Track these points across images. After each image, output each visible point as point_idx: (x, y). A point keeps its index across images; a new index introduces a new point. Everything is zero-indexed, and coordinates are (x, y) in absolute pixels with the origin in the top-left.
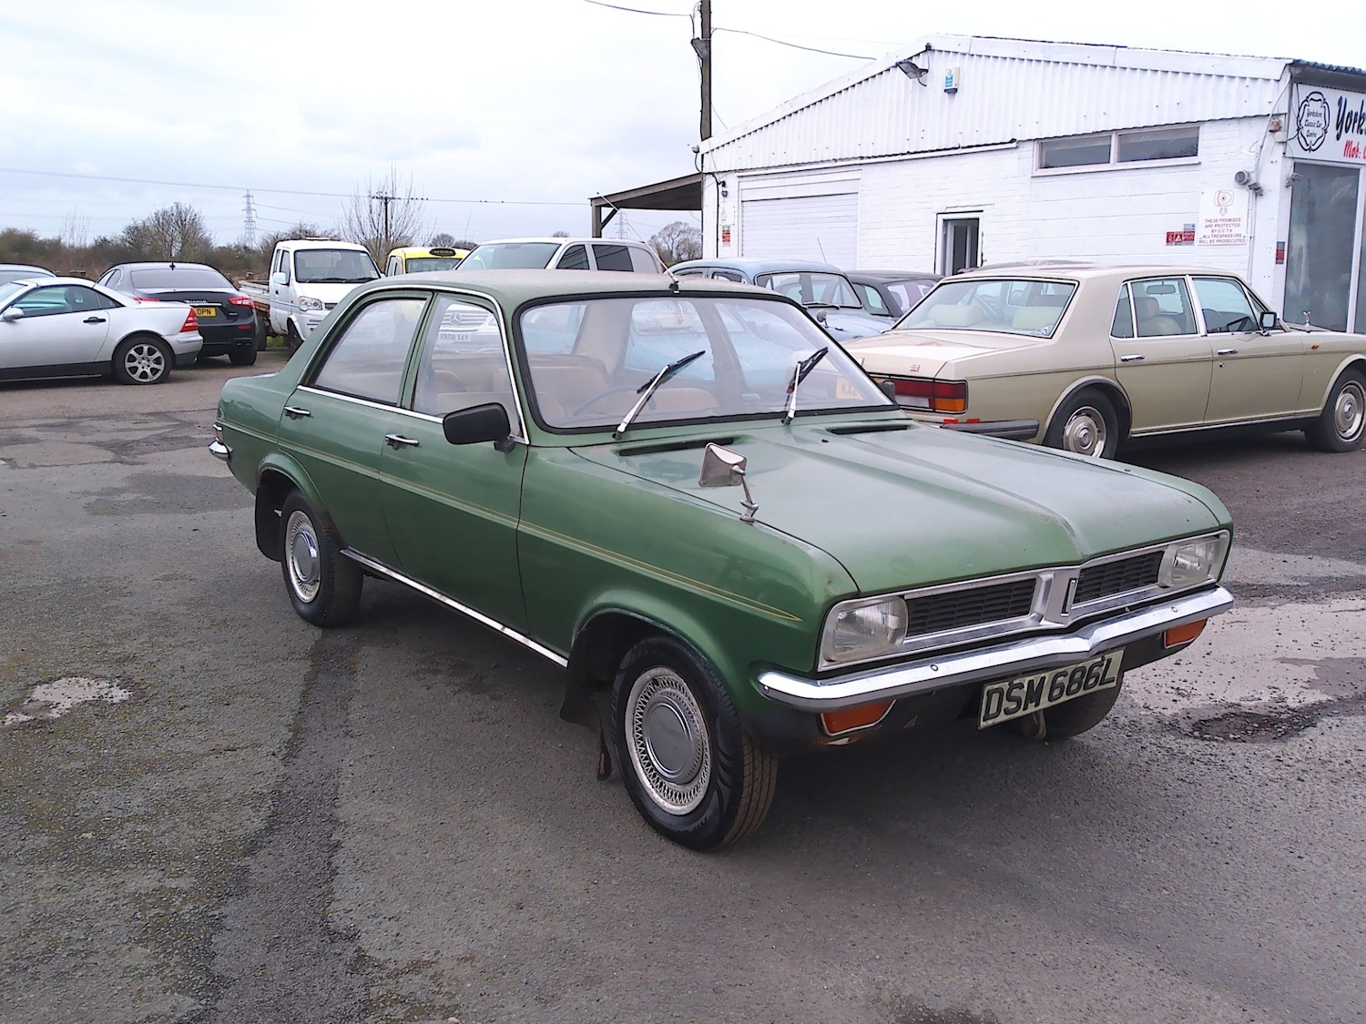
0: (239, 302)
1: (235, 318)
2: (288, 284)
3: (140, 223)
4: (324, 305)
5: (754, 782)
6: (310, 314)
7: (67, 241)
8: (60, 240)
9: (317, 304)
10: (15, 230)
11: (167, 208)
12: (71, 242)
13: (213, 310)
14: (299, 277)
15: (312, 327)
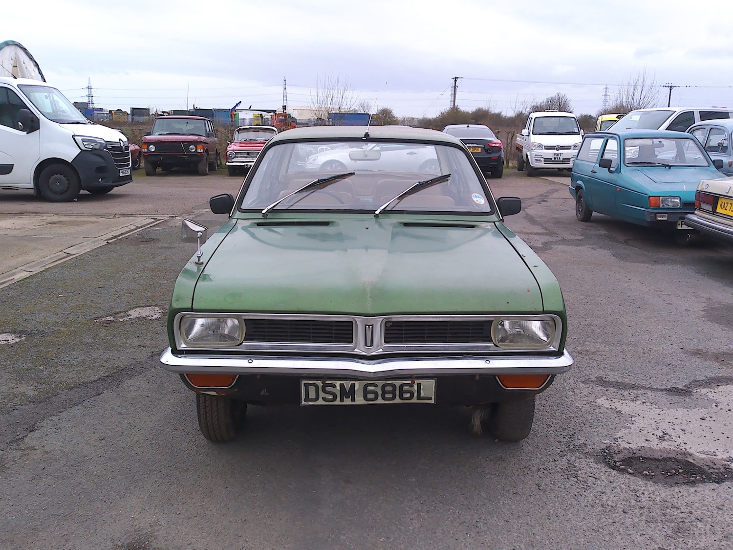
0: (494, 145)
1: (490, 153)
2: (529, 136)
3: (539, 104)
4: (543, 147)
5: (206, 407)
6: (536, 152)
7: (504, 114)
8: (501, 113)
9: (540, 146)
10: (482, 109)
11: (553, 96)
12: (505, 114)
13: (480, 149)
14: (534, 132)
15: (536, 158)
